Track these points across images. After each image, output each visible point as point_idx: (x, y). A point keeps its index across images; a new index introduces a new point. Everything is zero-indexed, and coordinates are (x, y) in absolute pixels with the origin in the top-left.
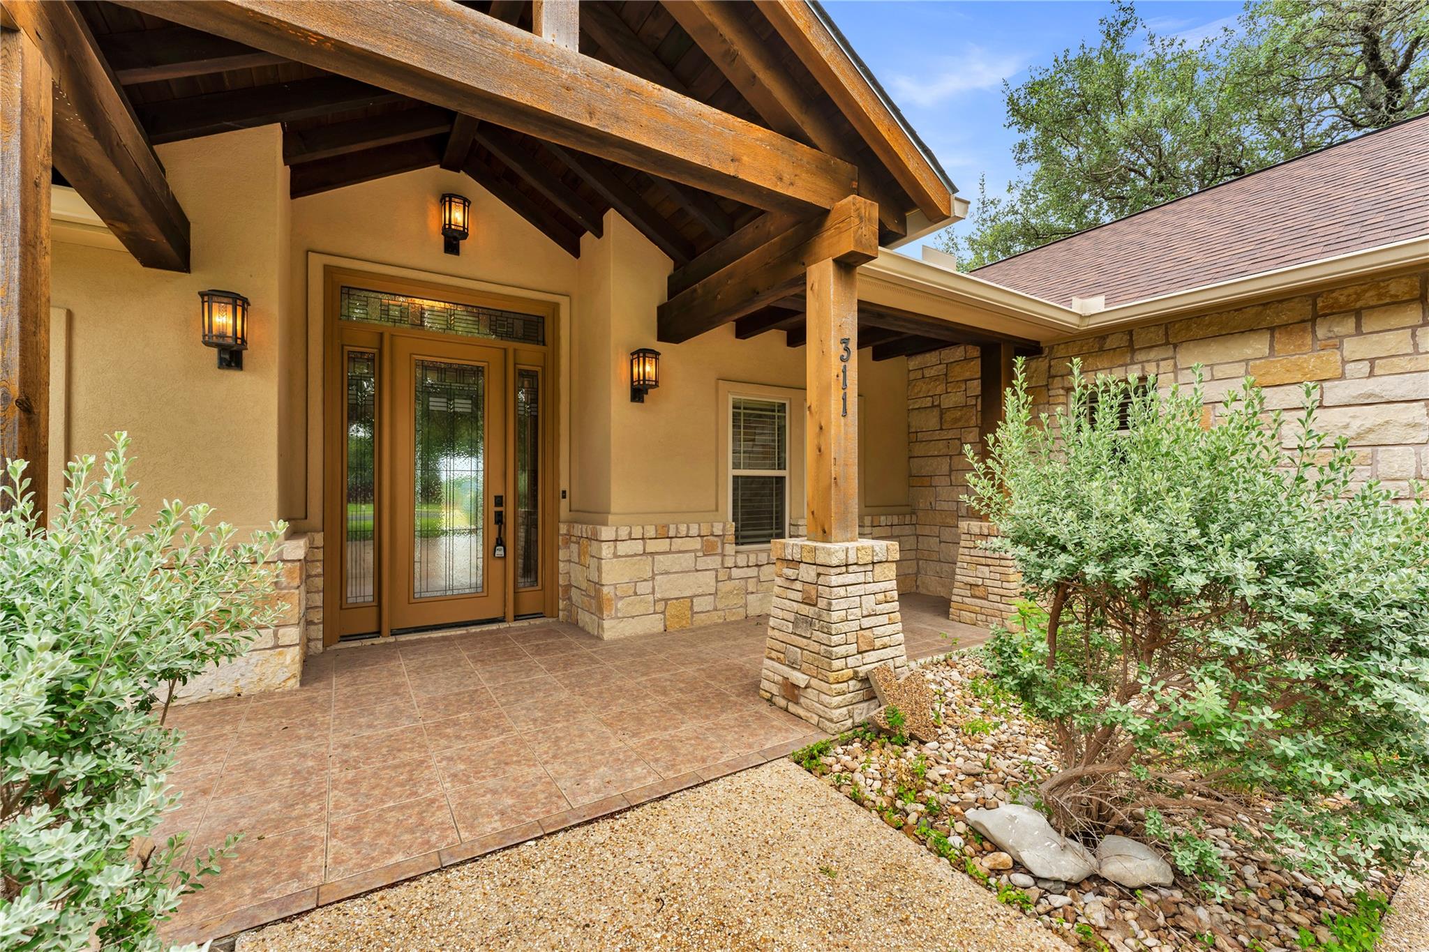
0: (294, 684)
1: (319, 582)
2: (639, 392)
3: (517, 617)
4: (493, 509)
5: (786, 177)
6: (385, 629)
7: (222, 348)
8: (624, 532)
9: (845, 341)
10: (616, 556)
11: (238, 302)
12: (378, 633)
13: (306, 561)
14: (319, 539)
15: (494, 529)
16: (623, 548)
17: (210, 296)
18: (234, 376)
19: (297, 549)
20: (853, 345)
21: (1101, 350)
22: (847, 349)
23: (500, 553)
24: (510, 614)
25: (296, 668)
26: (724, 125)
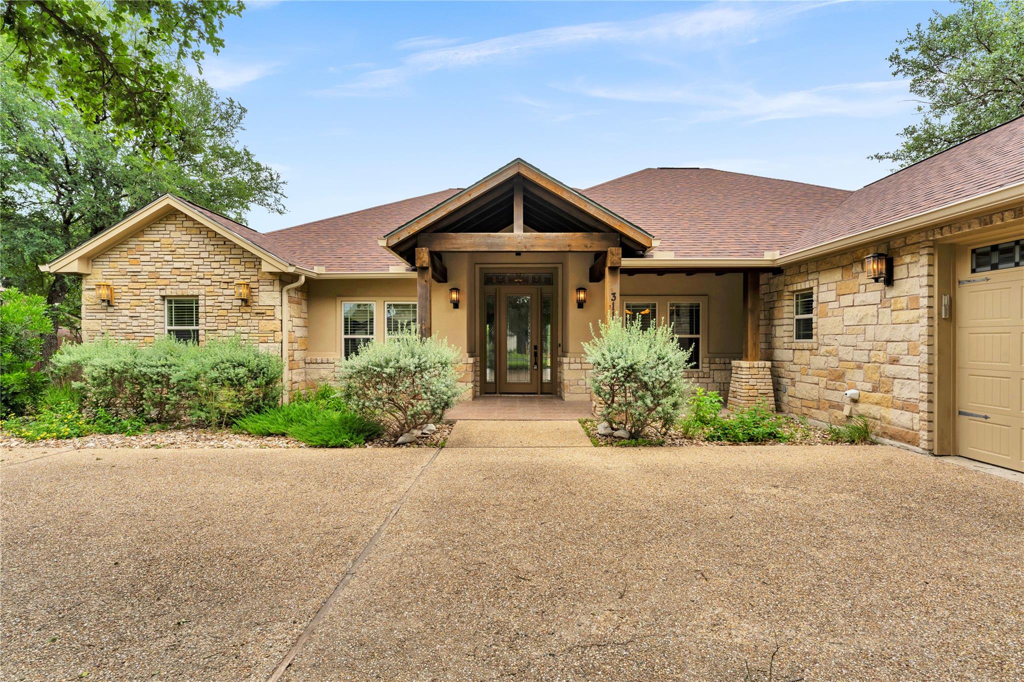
0: (471, 399)
1: (478, 373)
2: (581, 305)
3: (542, 393)
4: (533, 351)
5: (589, 245)
6: (498, 391)
7: (454, 304)
8: (572, 360)
9: (614, 294)
10: (569, 369)
11: (457, 290)
12: (495, 393)
13: (474, 363)
14: (478, 359)
15: (534, 358)
16: (572, 366)
17: (452, 290)
18: (457, 310)
19: (471, 360)
20: (618, 295)
21: (800, 272)
22: (614, 296)
23: (535, 368)
24: (539, 392)
25: (471, 395)
26: (566, 236)
